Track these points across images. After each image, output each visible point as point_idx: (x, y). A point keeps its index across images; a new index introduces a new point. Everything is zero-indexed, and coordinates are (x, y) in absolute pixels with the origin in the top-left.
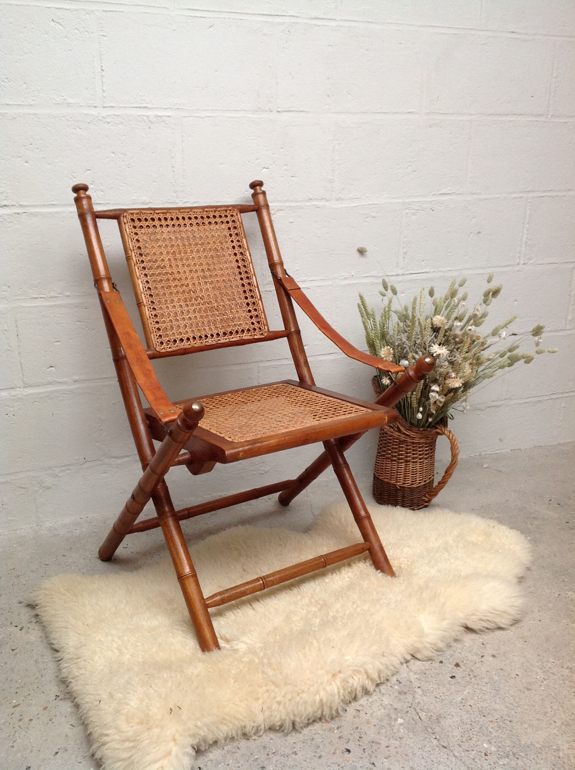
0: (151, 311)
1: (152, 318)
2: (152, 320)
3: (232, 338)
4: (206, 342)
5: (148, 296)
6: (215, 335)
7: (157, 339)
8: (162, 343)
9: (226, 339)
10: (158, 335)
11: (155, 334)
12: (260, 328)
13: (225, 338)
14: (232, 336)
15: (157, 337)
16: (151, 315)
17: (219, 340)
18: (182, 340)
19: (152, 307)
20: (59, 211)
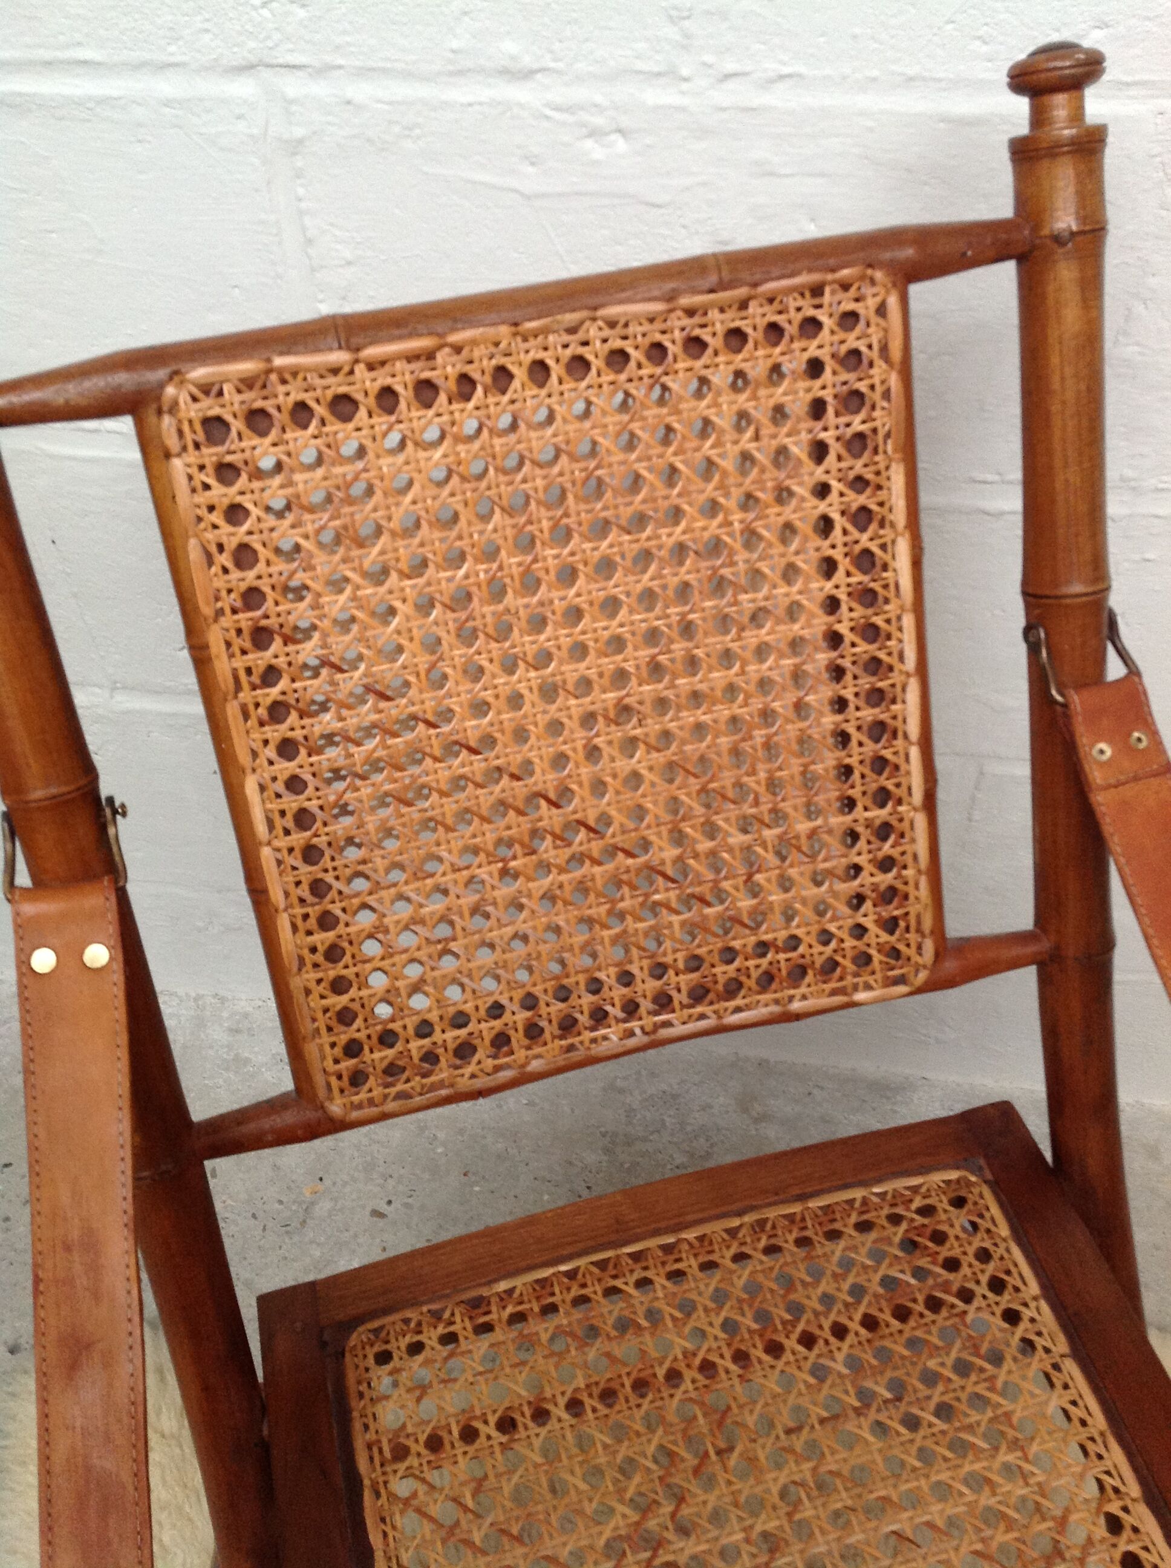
0: (309, 933)
1: (316, 965)
2: (313, 975)
3: (738, 1010)
4: (594, 1041)
5: (296, 860)
6: (646, 1005)
7: (336, 1061)
8: (357, 1079)
9: (702, 1017)
10: (343, 1039)
11: (326, 1039)
12: (895, 953)
13: (699, 1009)
14: (739, 1002)
15: (338, 1051)
16: (306, 952)
17: (667, 1024)
18: (464, 1051)
19: (314, 911)
20: (115, 93)
